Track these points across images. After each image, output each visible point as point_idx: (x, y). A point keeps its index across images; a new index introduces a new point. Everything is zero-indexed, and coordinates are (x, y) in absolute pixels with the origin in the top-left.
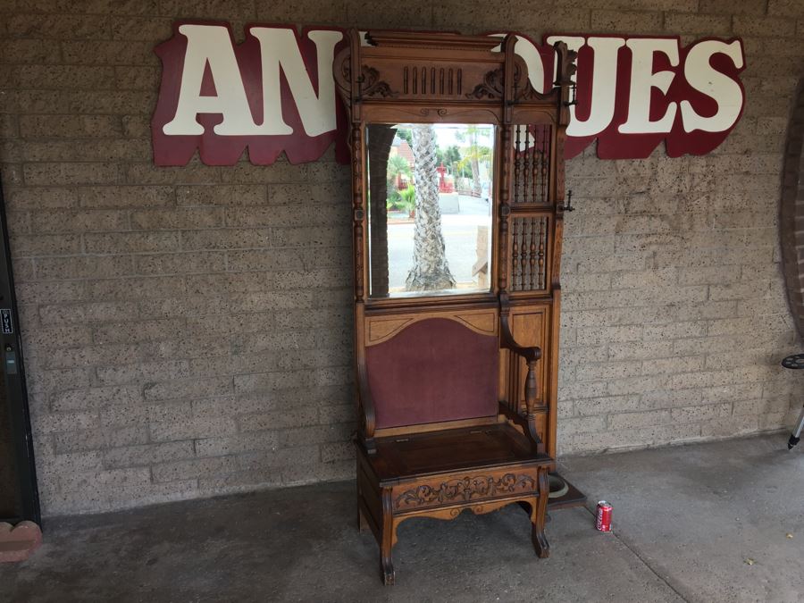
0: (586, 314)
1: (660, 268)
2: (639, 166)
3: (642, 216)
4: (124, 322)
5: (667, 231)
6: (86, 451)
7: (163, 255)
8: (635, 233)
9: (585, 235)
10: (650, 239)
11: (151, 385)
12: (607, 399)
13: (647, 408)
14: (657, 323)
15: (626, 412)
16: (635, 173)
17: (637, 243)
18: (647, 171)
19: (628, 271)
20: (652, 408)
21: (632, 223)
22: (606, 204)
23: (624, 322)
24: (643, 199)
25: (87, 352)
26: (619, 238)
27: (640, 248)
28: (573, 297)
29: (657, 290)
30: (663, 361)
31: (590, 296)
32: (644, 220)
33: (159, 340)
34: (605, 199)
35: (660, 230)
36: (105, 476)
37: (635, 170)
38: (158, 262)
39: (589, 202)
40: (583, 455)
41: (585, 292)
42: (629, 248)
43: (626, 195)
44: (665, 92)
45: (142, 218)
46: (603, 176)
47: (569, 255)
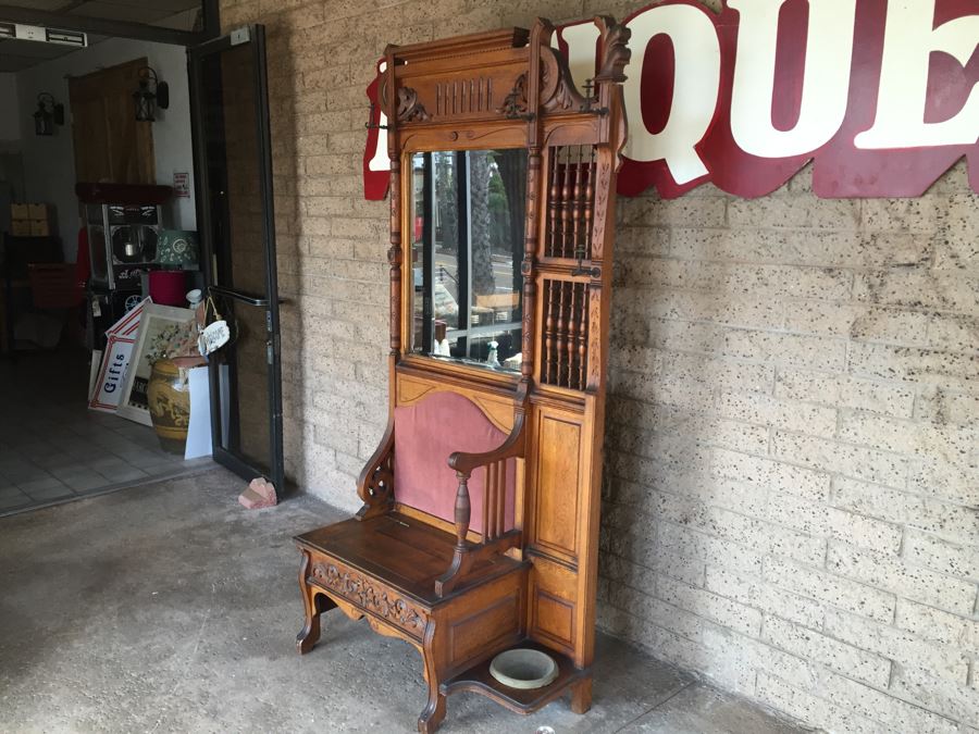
0: (786, 471)
1: (951, 426)
2: (908, 211)
3: (913, 312)
4: (349, 341)
5: (969, 351)
6: (328, 447)
7: (370, 284)
8: (892, 342)
9: (793, 331)
10: (927, 361)
11: (359, 404)
12: (827, 640)
13: (910, 698)
14: (940, 534)
15: (862, 682)
16: (897, 225)
17: (900, 364)
18: (925, 223)
19: (877, 415)
20: (921, 704)
21: (889, 323)
22: (832, 282)
23: (865, 509)
24: (916, 278)
25: (330, 361)
26: (858, 348)
27: (903, 374)
28: (765, 435)
29: (943, 469)
30: (950, 619)
31: (799, 441)
32: (918, 320)
33: (366, 364)
34: (831, 270)
35: (955, 347)
36: (334, 474)
37: (897, 219)
38: (367, 290)
39: (796, 272)
40: (771, 714)
41: (786, 432)
42: (879, 370)
43: (877, 267)
44: (964, 61)
45: (360, 247)
46: (830, 229)
47: (763, 362)
